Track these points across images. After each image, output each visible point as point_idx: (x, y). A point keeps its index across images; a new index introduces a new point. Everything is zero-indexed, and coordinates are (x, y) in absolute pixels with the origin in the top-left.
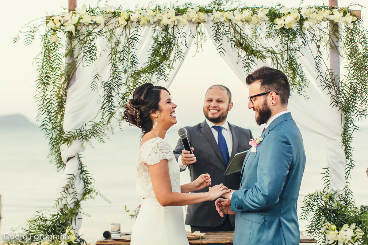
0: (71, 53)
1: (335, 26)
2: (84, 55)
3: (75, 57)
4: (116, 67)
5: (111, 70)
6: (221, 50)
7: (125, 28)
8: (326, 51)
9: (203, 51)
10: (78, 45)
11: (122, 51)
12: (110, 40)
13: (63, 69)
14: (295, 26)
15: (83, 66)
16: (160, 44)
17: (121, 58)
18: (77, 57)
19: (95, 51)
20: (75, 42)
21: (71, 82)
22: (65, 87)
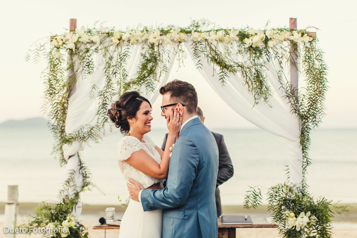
0: (71, 67)
1: (294, 45)
2: (83, 69)
3: (75, 70)
4: (110, 79)
5: (106, 81)
6: (200, 65)
7: (118, 46)
8: (287, 66)
9: (184, 66)
10: (77, 60)
11: (115, 66)
12: (105, 55)
13: (65, 81)
14: (261, 45)
15: (83, 79)
16: (147, 60)
17: (114, 71)
18: (77, 71)
19: (92, 66)
20: (75, 58)
21: (72, 92)
22: (67, 97)
